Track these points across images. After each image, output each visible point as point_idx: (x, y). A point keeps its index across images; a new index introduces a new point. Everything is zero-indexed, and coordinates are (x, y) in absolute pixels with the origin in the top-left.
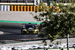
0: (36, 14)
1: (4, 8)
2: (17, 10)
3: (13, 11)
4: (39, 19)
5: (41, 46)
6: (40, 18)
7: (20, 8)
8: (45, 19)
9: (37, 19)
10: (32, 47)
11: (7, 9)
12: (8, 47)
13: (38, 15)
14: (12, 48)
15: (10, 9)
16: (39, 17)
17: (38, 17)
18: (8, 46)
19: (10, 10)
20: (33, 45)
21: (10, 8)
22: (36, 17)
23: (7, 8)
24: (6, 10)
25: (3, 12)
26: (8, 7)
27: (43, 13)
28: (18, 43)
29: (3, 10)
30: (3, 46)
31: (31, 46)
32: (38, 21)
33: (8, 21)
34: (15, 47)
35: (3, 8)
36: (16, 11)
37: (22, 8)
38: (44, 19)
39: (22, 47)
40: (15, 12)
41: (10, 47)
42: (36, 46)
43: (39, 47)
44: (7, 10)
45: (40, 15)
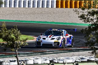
0: (83, 12)
1: (48, 4)
2: (66, 7)
3: (61, 7)
4: (87, 19)
5: (92, 58)
6: (88, 18)
7: (70, 3)
8: (95, 19)
9: (84, 19)
10: (80, 58)
11: (52, 5)
12: (45, 59)
13: (85, 13)
14: (50, 60)
15: (56, 6)
16: (87, 16)
17: (86, 17)
18: (45, 57)
19: (56, 7)
20: (81, 56)
21: (56, 3)
22: (82, 17)
23: (52, 4)
24: (50, 7)
25: (47, 10)
26: (54, 3)
27: (92, 10)
28: (64, 53)
29: (47, 7)
30: (38, 58)
31: (78, 57)
32: (85, 22)
33: (53, 22)
34: (55, 58)
35: (46, 4)
36: (66, 8)
37: (74, 4)
38: (94, 19)
39: (65, 59)
40: (64, 9)
41: (48, 59)
42: (85, 58)
43: (89, 59)
44: (52, 7)
45: (89, 14)
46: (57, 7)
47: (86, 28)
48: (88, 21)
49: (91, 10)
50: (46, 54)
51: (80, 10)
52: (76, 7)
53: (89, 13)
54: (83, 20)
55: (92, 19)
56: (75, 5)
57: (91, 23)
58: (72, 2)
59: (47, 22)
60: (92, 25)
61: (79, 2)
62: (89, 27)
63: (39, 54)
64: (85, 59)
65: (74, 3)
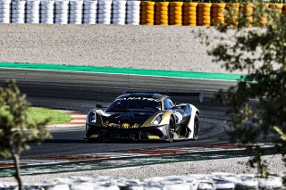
0: (222, 39)
1: (115, 12)
2: (172, 22)
3: (155, 24)
4: (233, 60)
5: (251, 178)
6: (237, 58)
7: (183, 11)
8: (260, 59)
9: (224, 60)
10: (211, 181)
11: (129, 16)
12: (104, 183)
14: (120, 187)
15: (141, 19)
16: (234, 51)
17: (230, 52)
18: (106, 178)
19: (141, 23)
20: (214, 175)
21: (141, 10)
22: (220, 53)
23: (129, 12)
24: (122, 21)
25: (112, 31)
26: (133, 9)
29: (112, 22)
30: (82, 178)
31: (208, 178)
32: (227, 68)
34: (137, 181)
35: (110, 12)
36: (169, 24)
37: (194, 13)
38: (254, 60)
39: (167, 182)
40: (164, 28)
41: (115, 181)
42: (227, 179)
43: (240, 182)
44: (126, 23)
45: (241, 45)
46: (143, 21)
47: (232, 88)
48: (238, 66)
49: (244, 32)
50: (108, 167)
51: (214, 32)
52: (200, 22)
53: (241, 40)
54: (222, 62)
55: (248, 61)
56: (197, 16)
57: (245, 72)
58: (190, 6)
59: (113, 69)
60: (250, 77)
61: (212, 8)
62: (242, 85)
63: (89, 167)
64: (227, 182)
65: (194, 9)
